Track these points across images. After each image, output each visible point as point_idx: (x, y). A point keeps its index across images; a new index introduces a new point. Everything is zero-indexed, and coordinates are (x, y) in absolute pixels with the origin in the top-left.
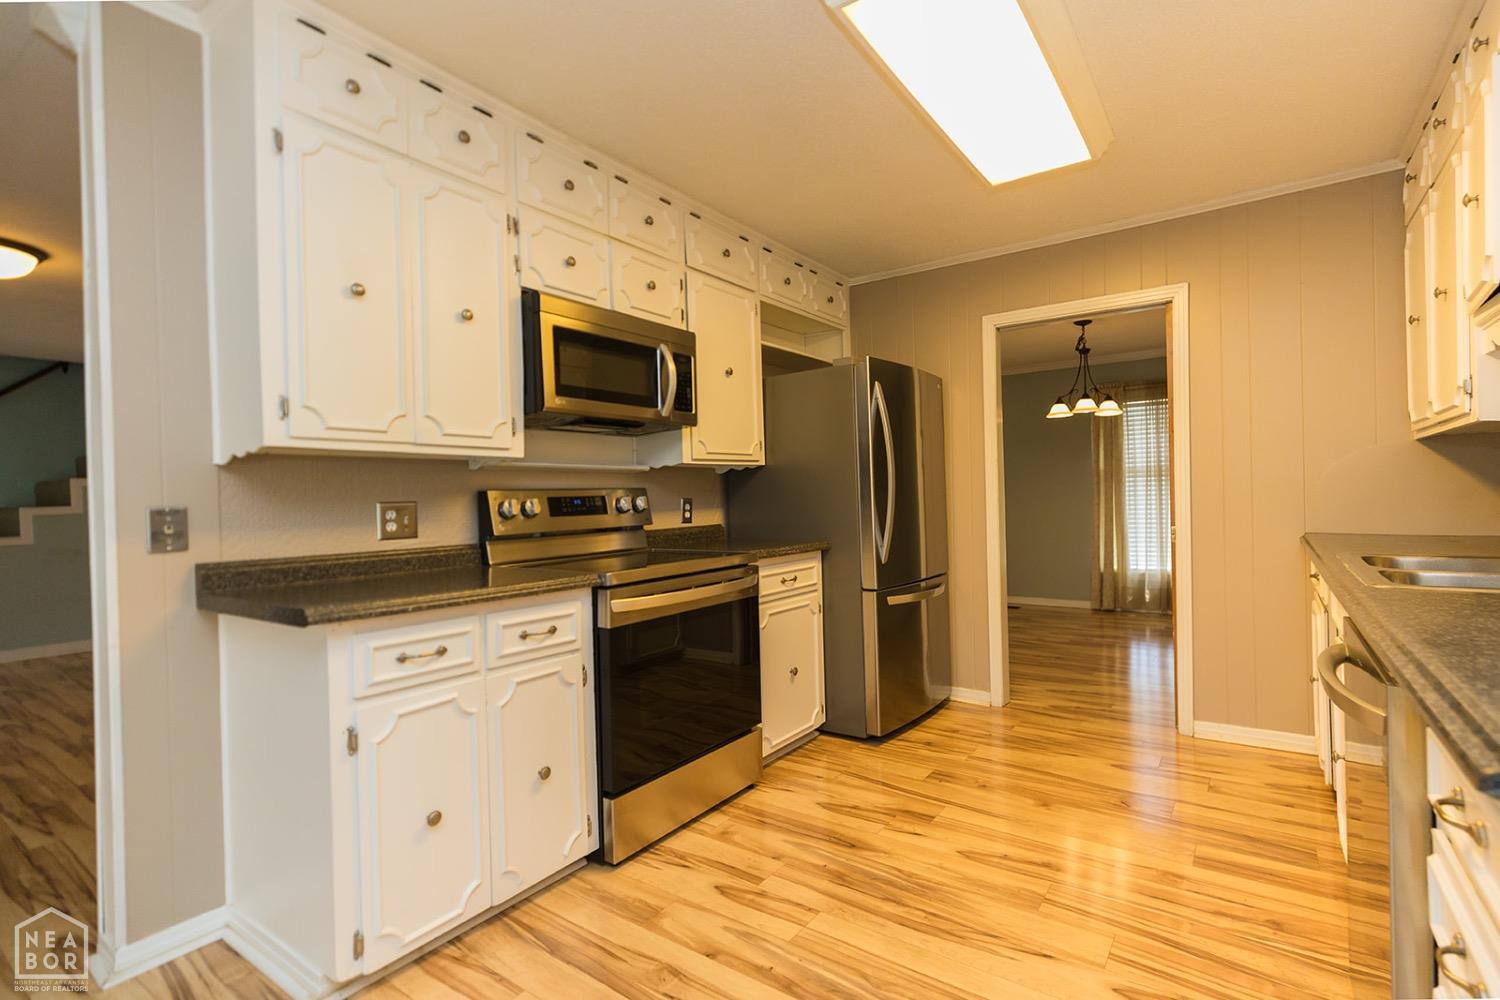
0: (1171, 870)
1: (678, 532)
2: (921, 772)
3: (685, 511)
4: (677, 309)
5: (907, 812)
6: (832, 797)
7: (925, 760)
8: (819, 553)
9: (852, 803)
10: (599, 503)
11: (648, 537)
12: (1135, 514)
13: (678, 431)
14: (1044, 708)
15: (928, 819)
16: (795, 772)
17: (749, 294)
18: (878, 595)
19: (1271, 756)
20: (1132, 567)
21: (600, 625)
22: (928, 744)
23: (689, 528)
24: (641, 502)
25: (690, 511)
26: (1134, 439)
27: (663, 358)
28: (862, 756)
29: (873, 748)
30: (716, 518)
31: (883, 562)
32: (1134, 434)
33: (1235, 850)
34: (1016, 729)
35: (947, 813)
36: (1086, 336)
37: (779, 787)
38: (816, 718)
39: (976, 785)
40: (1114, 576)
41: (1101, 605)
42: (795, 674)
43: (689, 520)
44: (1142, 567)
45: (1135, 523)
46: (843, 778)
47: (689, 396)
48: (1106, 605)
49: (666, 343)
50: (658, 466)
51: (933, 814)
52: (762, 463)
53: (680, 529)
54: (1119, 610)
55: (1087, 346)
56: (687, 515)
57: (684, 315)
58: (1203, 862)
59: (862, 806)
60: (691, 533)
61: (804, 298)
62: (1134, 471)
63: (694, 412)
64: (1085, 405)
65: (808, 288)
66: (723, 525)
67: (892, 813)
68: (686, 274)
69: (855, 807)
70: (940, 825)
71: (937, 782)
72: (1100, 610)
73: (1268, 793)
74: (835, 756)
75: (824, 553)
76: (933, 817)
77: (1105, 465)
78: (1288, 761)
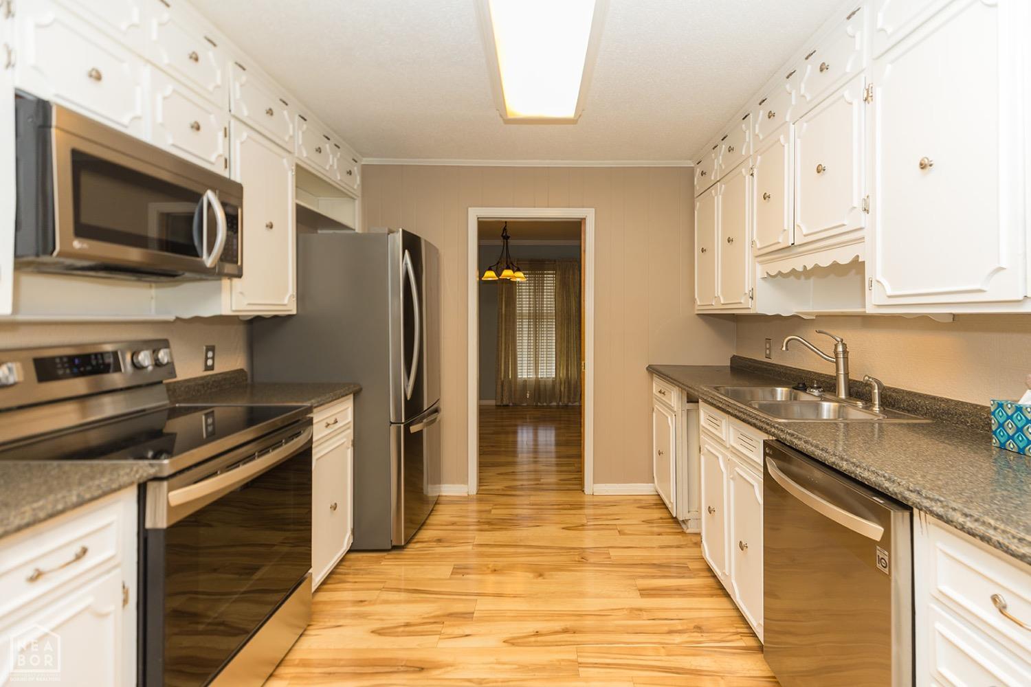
0: (633, 606)
1: (201, 382)
2: (445, 570)
3: (207, 359)
4: (220, 156)
5: (450, 615)
6: (382, 620)
7: (443, 556)
8: (351, 396)
9: (403, 620)
10: (110, 360)
11: (168, 390)
12: (522, 343)
13: (219, 282)
14: (503, 490)
15: (466, 616)
16: (337, 602)
17: (287, 154)
18: (404, 426)
19: (635, 500)
20: (519, 377)
21: (149, 525)
22: (439, 540)
23: (212, 376)
24: (163, 355)
25: (213, 358)
26: (522, 298)
27: (209, 205)
28: (392, 567)
29: (397, 556)
30: (238, 364)
31: (408, 399)
32: (522, 295)
33: (653, 577)
34: (493, 511)
35: (483, 606)
36: (507, 228)
37: (329, 624)
38: (347, 541)
39: (489, 571)
40: (510, 382)
41: (502, 403)
42: (335, 509)
43: (212, 368)
44: (525, 376)
45: (522, 349)
46: (386, 596)
47: (235, 247)
48: (505, 403)
49: (214, 190)
50: (187, 315)
51: (472, 610)
52: (294, 312)
53: (202, 378)
54: (511, 404)
55: (508, 235)
56: (210, 362)
57: (227, 163)
58: (645, 593)
59: (412, 620)
60: (215, 381)
61: (330, 165)
62: (521, 314)
63: (239, 263)
64: (507, 273)
65: (333, 160)
66: (246, 370)
67: (438, 620)
68: (229, 123)
69: (407, 625)
70: (482, 620)
71: (460, 576)
72: (500, 406)
73: (645, 527)
74: (369, 574)
75: (356, 394)
76: (473, 613)
77: (505, 311)
78: (644, 502)
